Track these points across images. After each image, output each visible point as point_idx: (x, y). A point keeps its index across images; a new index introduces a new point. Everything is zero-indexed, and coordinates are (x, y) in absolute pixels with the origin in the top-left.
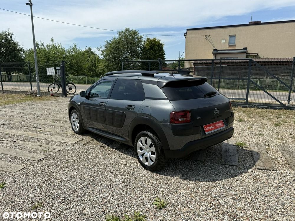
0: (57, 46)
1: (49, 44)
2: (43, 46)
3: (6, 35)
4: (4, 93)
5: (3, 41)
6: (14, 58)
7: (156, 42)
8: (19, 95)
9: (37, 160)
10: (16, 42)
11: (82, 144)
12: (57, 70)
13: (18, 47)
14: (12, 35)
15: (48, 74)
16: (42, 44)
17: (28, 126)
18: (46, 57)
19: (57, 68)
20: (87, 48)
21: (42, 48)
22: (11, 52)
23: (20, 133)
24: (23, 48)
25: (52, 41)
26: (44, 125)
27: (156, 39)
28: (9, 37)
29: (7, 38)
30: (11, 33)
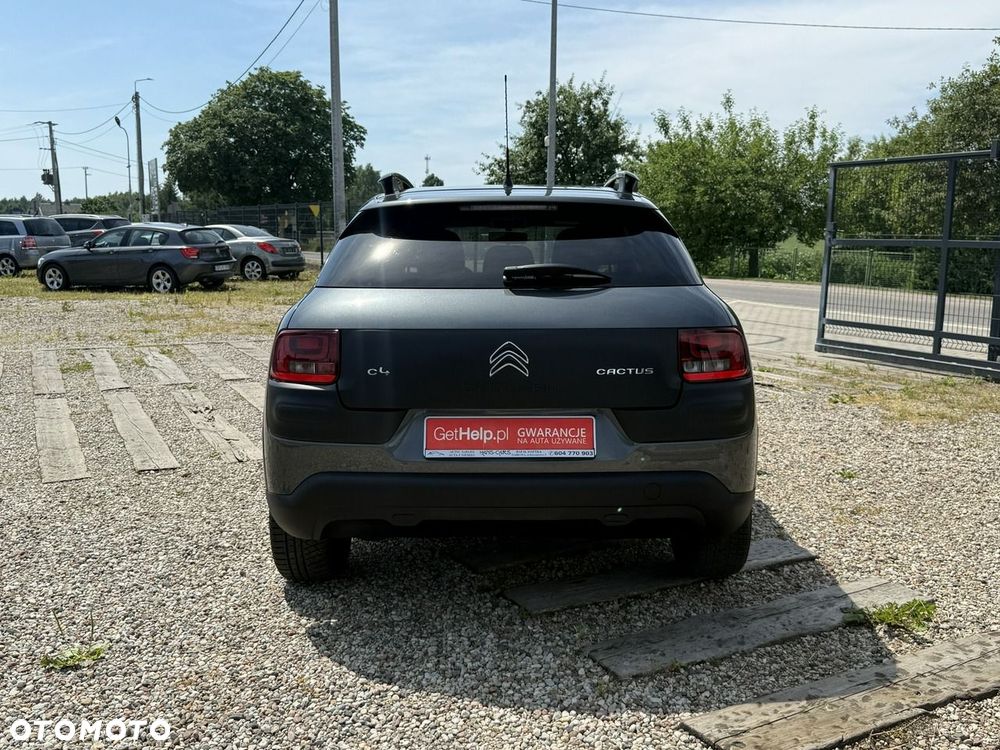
0: (747, 123)
2: (688, 127)
3: (589, 97)
5: (580, 120)
14: (611, 94)
16: (684, 120)
25: (728, 103)
28: (598, 103)
29: (592, 107)
30: (608, 90)
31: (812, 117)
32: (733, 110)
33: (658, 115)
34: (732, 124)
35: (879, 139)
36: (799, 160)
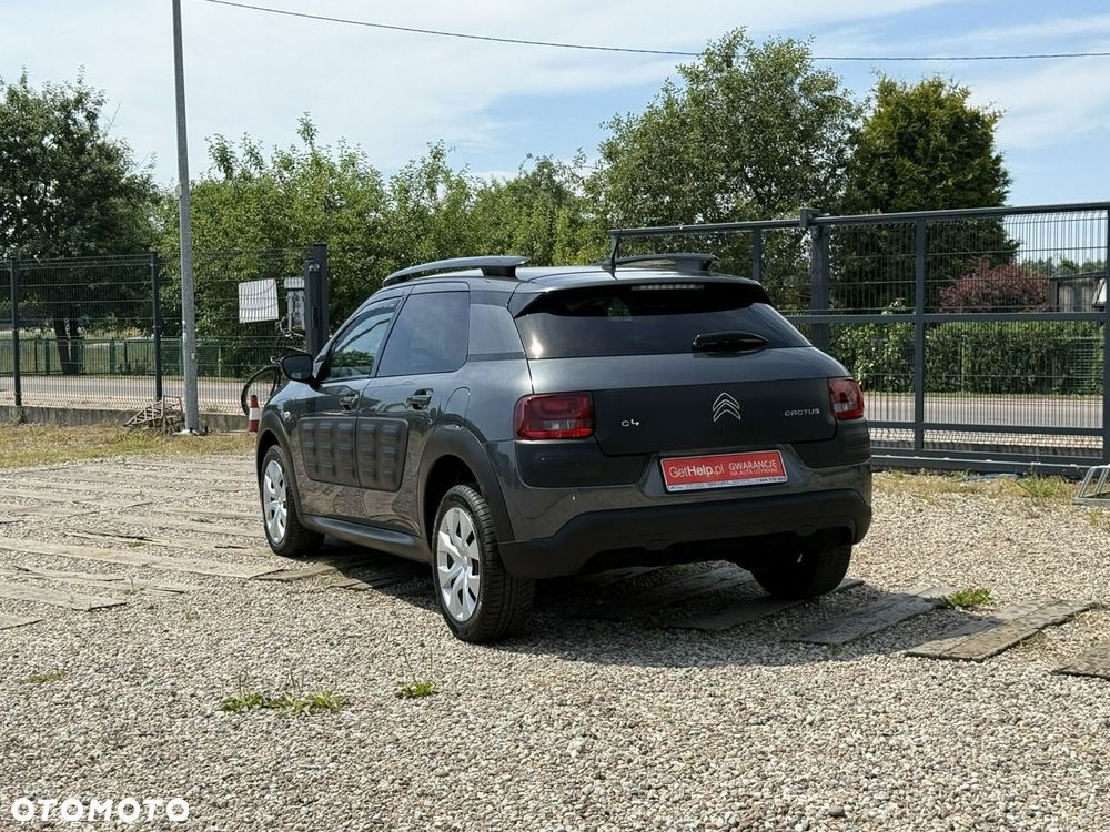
0: (336, 160)
1: (287, 151)
2: (259, 163)
3: (64, 107)
4: (23, 420)
5: (47, 141)
6: (101, 237)
7: (939, 103)
8: (94, 430)
9: (87, 608)
10: (118, 145)
11: (277, 580)
12: (290, 294)
13: (127, 175)
14: (99, 103)
15: (246, 316)
16: (252, 153)
17: (93, 531)
18: (269, 226)
19: (290, 283)
20: (531, 167)
21: (246, 177)
22: (84, 203)
23: (54, 547)
24: (154, 181)
25: (308, 132)
26: (161, 528)
27: (941, 85)
28: (80, 116)
29: (70, 122)
30: (93, 97)
31: (437, 155)
32: (316, 140)
33: (215, 142)
34: (317, 162)
35: (489, 184)
36: (419, 214)
